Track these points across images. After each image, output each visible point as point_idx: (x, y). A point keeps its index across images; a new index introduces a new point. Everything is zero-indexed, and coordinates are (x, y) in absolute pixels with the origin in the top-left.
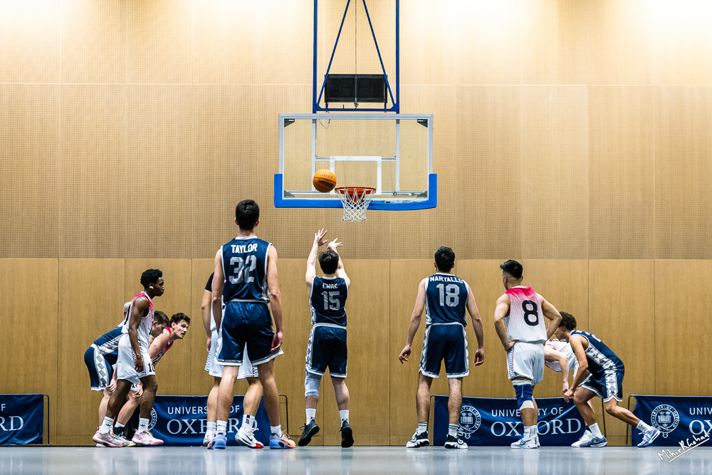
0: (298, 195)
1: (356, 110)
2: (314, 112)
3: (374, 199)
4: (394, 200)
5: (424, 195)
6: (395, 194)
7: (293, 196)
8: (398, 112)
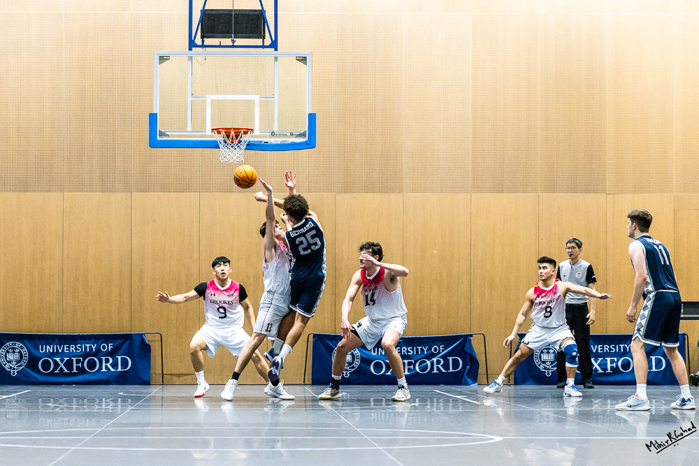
0: (174, 136)
1: (233, 46)
2: (190, 49)
3: (251, 140)
4: (273, 141)
5: (303, 135)
6: (273, 134)
7: (168, 136)
8: (276, 50)
